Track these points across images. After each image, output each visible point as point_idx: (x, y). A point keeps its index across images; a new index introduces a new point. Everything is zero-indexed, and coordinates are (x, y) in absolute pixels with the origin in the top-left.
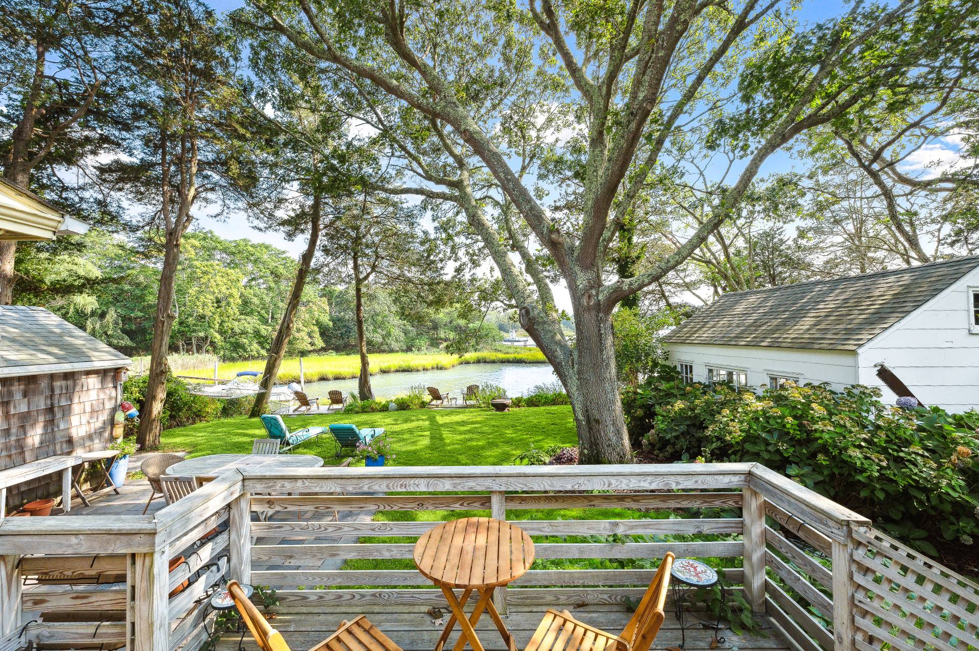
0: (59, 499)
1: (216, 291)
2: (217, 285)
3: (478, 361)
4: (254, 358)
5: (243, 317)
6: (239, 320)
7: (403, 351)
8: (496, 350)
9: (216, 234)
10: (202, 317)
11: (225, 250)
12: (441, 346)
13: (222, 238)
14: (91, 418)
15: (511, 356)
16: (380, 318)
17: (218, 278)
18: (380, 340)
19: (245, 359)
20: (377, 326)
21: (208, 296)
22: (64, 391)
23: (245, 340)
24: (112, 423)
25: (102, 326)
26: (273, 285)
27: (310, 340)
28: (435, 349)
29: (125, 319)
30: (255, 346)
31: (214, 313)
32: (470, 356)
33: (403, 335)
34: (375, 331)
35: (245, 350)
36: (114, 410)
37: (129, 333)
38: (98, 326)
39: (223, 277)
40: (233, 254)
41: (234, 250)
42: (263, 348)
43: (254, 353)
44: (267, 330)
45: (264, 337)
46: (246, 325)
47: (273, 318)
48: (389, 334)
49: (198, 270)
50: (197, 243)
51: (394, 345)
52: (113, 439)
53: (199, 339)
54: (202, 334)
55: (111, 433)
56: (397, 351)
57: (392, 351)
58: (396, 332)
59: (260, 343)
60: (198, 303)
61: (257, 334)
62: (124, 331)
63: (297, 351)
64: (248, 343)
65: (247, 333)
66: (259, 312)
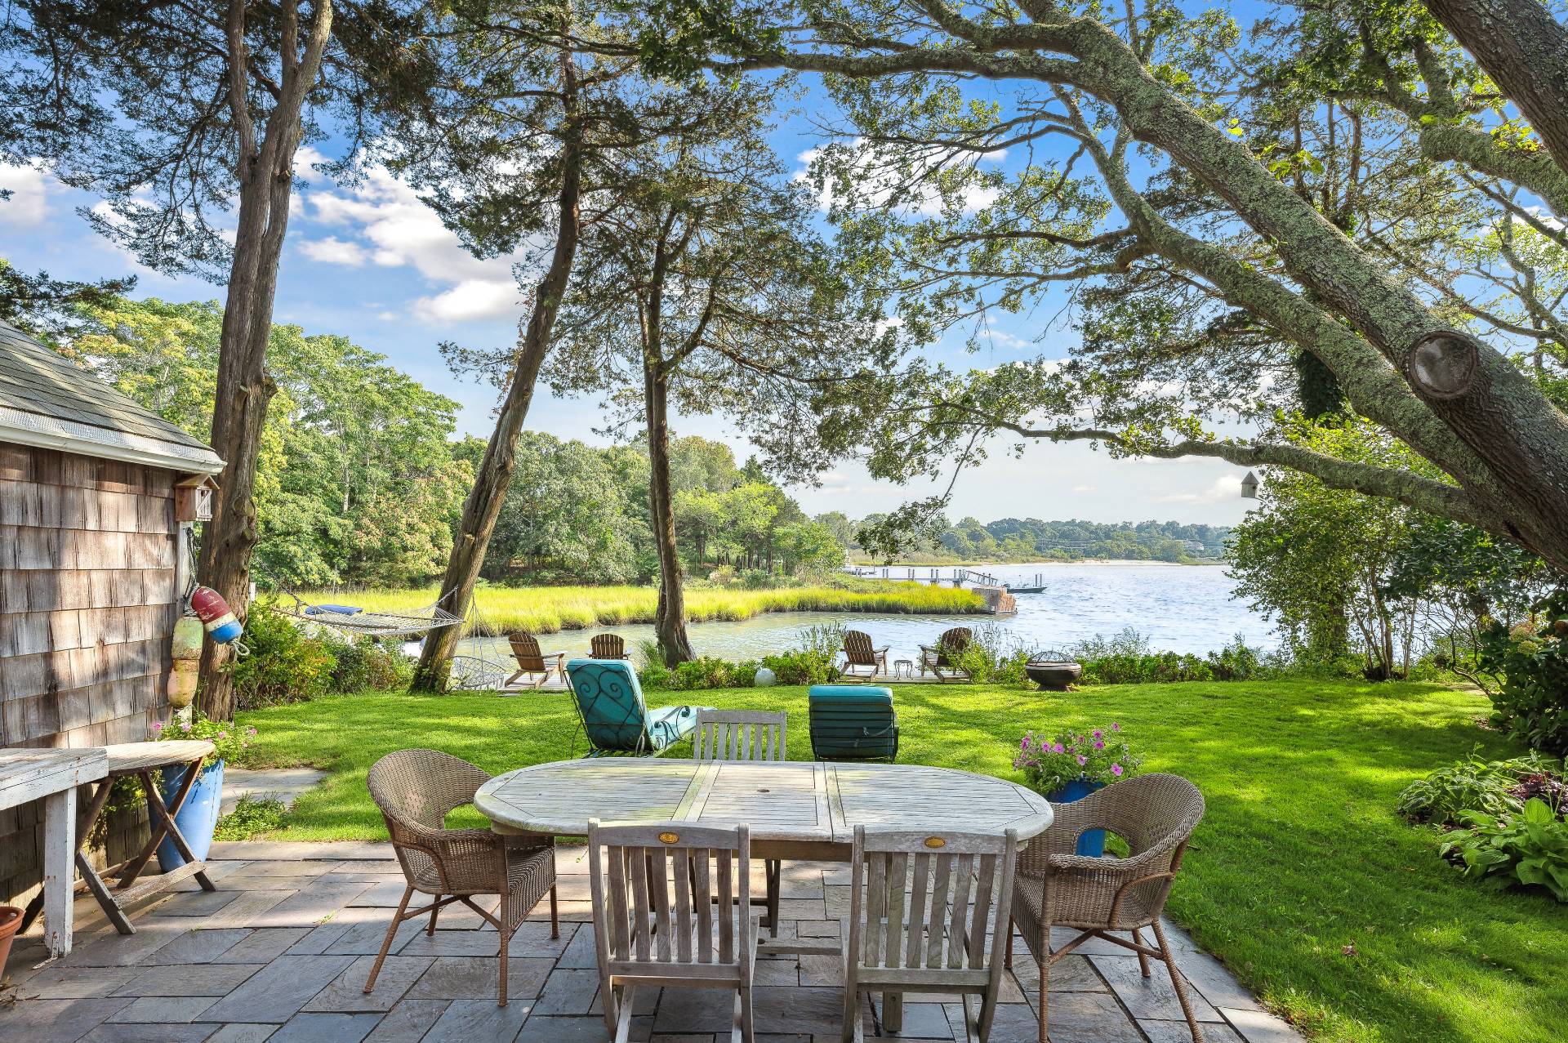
0: (33, 892)
3: (802, 607)
5: (290, 496)
6: (283, 503)
7: (631, 582)
8: (837, 585)
12: (712, 575)
14: (108, 626)
15: (874, 598)
16: (585, 510)
18: (585, 557)
20: (579, 527)
22: (32, 521)
23: (293, 548)
24: (167, 653)
26: (354, 428)
28: (701, 581)
30: (316, 563)
32: (784, 594)
33: (630, 548)
34: (571, 537)
35: (294, 571)
36: (171, 613)
42: (333, 567)
43: (314, 578)
44: (344, 528)
45: (336, 543)
46: (300, 514)
47: (352, 501)
48: (602, 545)
49: (193, 386)
50: (186, 326)
51: (615, 570)
52: (167, 705)
55: (163, 688)
56: (619, 583)
57: (608, 582)
58: (617, 542)
59: (328, 558)
61: (322, 534)
63: (405, 576)
64: (300, 554)
65: (298, 532)
66: (324, 488)
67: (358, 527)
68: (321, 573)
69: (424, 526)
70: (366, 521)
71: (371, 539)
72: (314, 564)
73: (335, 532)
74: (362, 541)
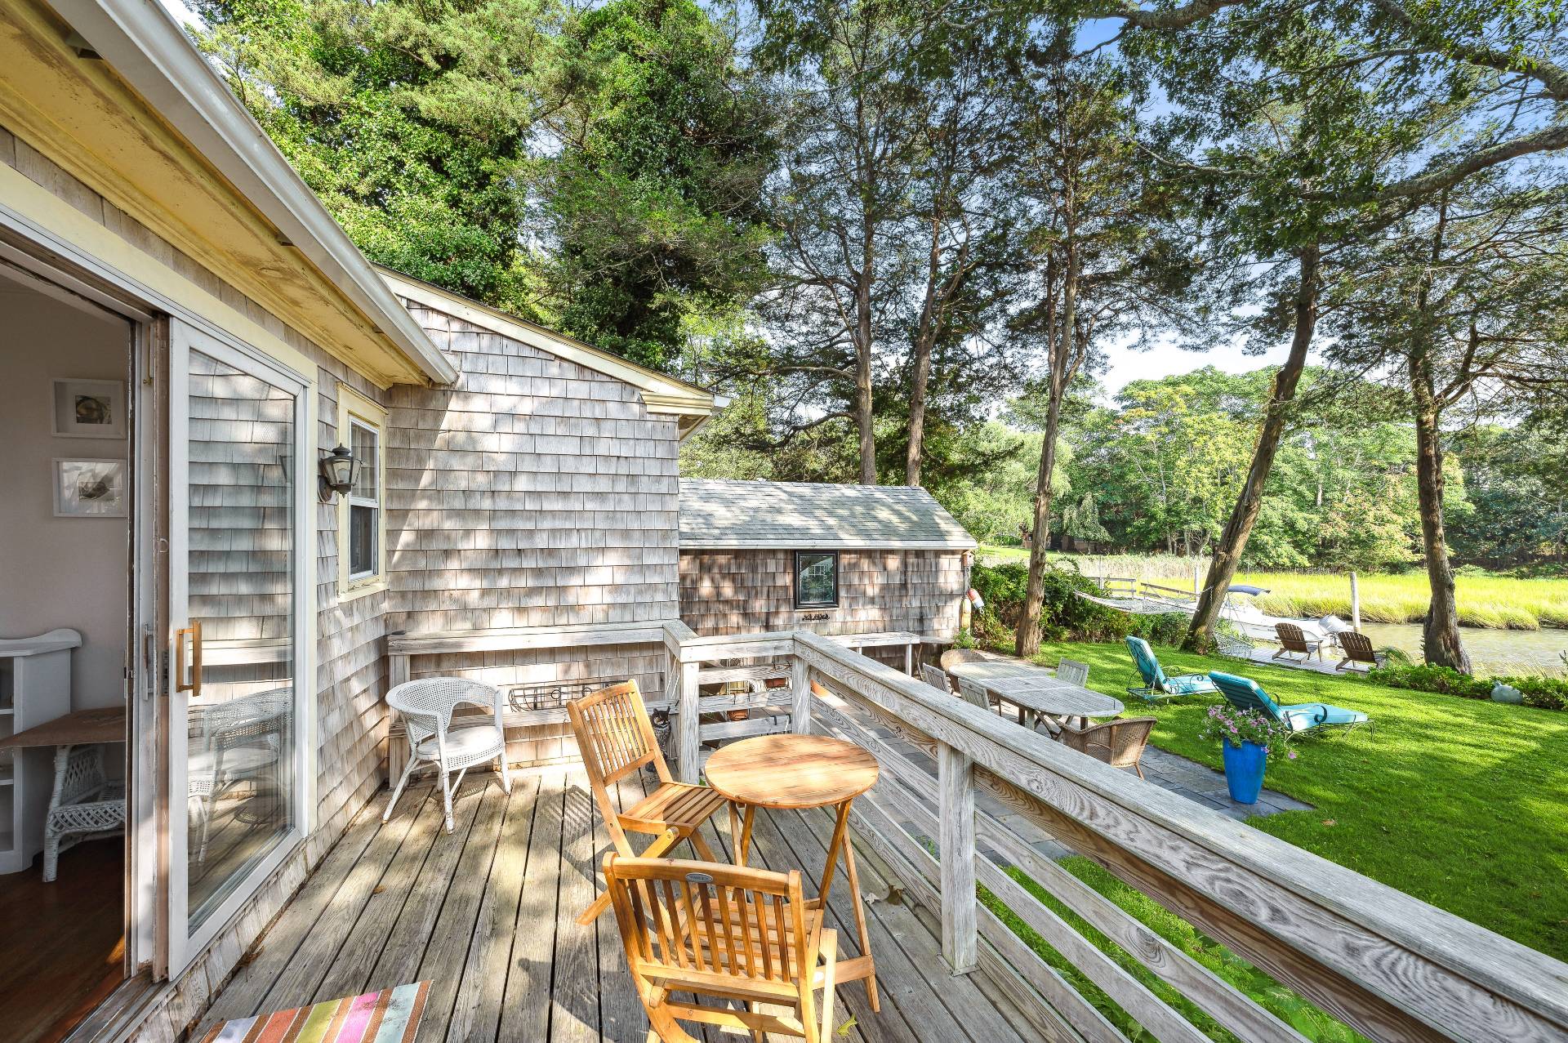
1: (1217, 459)
2: (1218, 449)
4: (1283, 568)
9: (1218, 369)
10: (1197, 500)
11: (1234, 392)
13: (1228, 375)
17: (1220, 438)
19: (1267, 569)
21: (1202, 468)
23: (1266, 538)
25: (1079, 515)
27: (1410, 542)
29: (1103, 507)
30: (1286, 549)
31: (1213, 494)
35: (1267, 555)
37: (1109, 525)
38: (1074, 515)
39: (1227, 435)
40: (1247, 395)
41: (1247, 389)
42: (1302, 552)
43: (1285, 561)
44: (1310, 522)
45: (1304, 533)
46: (1269, 512)
47: (1323, 498)
50: (1188, 390)
53: (1195, 534)
54: (1196, 527)
59: (1297, 545)
60: (1188, 480)
61: (1290, 526)
62: (1103, 523)
63: (1377, 562)
64: (1271, 542)
65: (1270, 525)
66: (1295, 491)
67: (1326, 520)
68: (1291, 558)
69: (1395, 517)
70: (1332, 515)
71: (1340, 529)
72: (1286, 551)
73: (1302, 525)
74: (1327, 532)
